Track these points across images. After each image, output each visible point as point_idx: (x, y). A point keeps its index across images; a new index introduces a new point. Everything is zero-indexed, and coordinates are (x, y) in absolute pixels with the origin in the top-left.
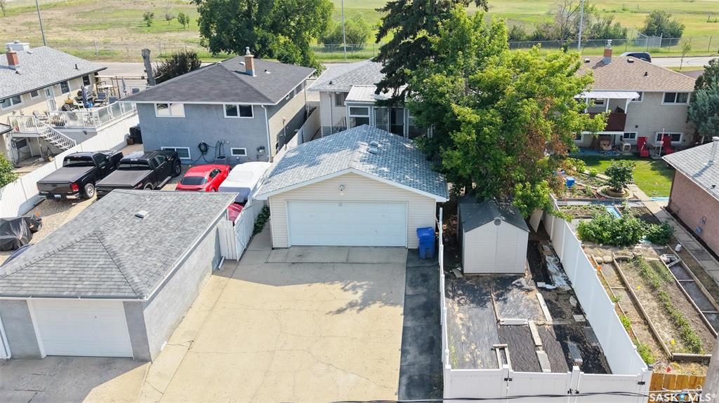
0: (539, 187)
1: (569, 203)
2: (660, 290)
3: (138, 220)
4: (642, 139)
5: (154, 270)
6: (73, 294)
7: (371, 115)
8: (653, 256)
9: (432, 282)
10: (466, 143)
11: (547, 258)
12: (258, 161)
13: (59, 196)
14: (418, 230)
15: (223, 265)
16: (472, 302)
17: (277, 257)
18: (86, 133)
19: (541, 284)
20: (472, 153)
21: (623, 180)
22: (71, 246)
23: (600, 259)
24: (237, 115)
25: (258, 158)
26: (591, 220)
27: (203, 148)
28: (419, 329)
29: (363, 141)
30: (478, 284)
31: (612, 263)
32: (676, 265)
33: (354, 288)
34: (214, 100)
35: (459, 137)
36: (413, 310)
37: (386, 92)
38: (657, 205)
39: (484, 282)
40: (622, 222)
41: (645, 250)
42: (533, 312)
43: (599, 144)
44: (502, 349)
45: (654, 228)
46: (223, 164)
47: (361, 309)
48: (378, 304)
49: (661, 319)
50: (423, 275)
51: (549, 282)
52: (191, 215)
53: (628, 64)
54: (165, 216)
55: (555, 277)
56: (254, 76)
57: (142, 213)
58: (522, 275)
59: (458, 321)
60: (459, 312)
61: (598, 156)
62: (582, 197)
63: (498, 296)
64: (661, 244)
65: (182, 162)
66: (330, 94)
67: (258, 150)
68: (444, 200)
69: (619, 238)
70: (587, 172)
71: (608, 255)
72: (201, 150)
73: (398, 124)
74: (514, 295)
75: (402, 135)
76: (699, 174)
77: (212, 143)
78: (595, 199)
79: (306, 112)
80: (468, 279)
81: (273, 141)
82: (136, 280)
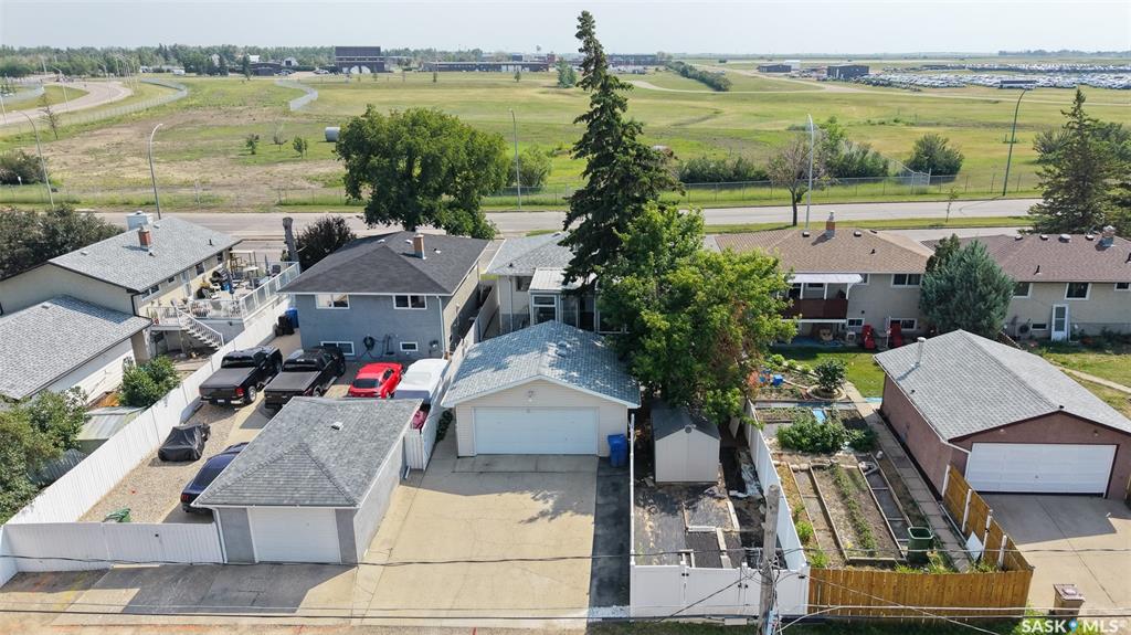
0: (729, 395)
1: (774, 406)
2: (851, 498)
3: (335, 432)
4: (867, 328)
5: (360, 480)
6: (292, 502)
7: (558, 305)
8: (851, 463)
9: (623, 491)
10: (656, 351)
11: (743, 466)
12: (431, 357)
13: (223, 401)
14: (610, 437)
15: (411, 475)
16: (663, 510)
17: (466, 467)
18: (231, 324)
19: (732, 493)
20: (663, 359)
21: (834, 380)
22: (281, 458)
23: (795, 466)
24: (407, 306)
25: (430, 355)
26: (791, 424)
27: (369, 342)
28: (609, 537)
29: (550, 341)
30: (669, 493)
31: (808, 471)
32: (874, 473)
33: (545, 498)
34: (382, 290)
35: (650, 343)
36: (602, 518)
37: (574, 280)
38: (868, 407)
39: (676, 491)
40: (822, 428)
41: (845, 458)
42: (722, 519)
43: (818, 332)
44: (688, 554)
45: (857, 434)
46: (392, 362)
47: (552, 518)
48: (569, 513)
49: (846, 526)
50: (613, 484)
51: (743, 489)
52: (382, 425)
53: (854, 238)
54: (359, 426)
55: (748, 486)
56: (424, 258)
57: (337, 424)
58: (715, 483)
59: (648, 529)
60: (649, 520)
61: (816, 348)
62: (788, 399)
63: (688, 504)
64: (863, 451)
65: (347, 359)
66: (511, 278)
67: (431, 344)
68: (635, 406)
69: (820, 445)
70: (799, 368)
71: (806, 462)
72: (367, 345)
73: (587, 310)
74: (705, 503)
75: (591, 329)
76: (902, 378)
77: (378, 335)
78: (803, 400)
79: (479, 293)
80: (660, 488)
81: (447, 334)
82: (347, 489)
